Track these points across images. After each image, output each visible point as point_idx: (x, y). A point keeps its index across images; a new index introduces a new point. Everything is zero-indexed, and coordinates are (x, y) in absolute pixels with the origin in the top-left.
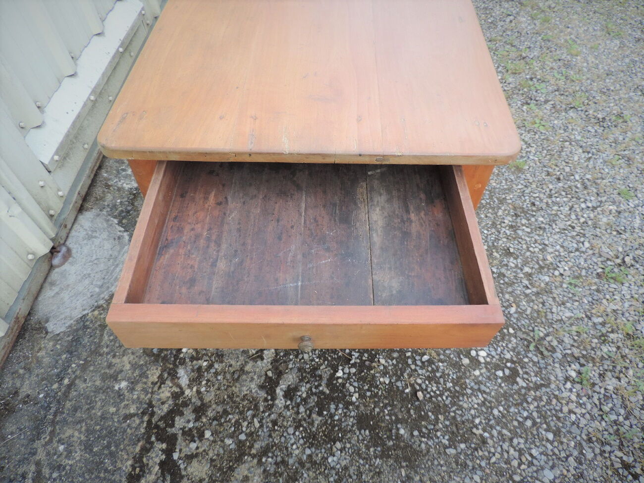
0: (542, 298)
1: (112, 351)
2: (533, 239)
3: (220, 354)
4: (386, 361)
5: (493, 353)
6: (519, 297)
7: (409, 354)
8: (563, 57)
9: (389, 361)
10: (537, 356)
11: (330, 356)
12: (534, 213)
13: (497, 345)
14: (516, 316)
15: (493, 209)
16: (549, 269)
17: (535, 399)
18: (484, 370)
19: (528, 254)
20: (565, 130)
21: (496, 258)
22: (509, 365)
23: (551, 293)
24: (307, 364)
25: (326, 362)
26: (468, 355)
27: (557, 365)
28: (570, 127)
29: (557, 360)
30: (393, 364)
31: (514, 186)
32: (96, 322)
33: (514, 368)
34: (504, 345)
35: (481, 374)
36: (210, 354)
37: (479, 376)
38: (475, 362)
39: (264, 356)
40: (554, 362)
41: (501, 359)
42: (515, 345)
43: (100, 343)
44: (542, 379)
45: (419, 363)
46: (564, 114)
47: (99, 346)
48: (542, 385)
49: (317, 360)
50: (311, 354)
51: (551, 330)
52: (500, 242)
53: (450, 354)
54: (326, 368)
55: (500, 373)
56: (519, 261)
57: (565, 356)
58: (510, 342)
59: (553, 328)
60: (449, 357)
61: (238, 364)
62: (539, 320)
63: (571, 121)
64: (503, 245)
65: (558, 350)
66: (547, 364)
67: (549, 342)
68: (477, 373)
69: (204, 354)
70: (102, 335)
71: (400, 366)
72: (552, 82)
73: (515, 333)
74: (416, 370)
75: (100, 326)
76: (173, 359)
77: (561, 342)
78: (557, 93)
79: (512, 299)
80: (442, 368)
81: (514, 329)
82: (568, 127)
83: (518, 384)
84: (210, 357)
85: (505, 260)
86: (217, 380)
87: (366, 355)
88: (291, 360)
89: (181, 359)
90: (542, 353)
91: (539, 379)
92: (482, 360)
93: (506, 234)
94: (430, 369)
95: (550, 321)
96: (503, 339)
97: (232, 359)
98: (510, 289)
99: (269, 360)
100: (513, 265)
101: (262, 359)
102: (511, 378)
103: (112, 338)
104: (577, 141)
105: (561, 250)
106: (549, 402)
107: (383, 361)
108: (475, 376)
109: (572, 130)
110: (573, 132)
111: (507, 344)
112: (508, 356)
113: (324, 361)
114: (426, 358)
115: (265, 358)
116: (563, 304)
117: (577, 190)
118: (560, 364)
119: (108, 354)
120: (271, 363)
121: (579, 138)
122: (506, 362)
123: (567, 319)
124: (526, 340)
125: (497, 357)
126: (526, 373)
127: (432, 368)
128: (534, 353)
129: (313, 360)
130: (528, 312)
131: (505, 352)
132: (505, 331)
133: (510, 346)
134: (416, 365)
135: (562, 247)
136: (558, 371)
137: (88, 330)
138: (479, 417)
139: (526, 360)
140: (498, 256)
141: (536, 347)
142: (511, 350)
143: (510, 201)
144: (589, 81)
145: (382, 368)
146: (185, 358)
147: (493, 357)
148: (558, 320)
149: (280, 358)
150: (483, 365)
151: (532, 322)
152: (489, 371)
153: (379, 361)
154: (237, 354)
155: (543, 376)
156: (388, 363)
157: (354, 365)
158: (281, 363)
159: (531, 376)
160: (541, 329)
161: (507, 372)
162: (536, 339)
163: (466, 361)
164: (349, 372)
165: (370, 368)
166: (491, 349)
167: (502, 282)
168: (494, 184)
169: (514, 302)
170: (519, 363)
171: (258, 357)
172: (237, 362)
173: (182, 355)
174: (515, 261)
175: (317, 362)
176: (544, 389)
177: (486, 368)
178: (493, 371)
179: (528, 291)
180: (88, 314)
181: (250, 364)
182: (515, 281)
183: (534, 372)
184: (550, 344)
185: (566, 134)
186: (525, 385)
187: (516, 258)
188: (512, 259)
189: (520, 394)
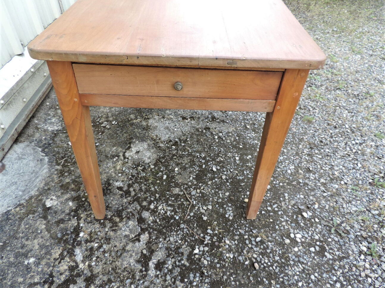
0: (335, 198)
1: (26, 235)
2: (324, 162)
3: (108, 238)
4: (230, 242)
5: (306, 235)
6: (319, 198)
7: (246, 237)
8: (329, 63)
9: (233, 242)
10: (337, 237)
11: (189, 239)
12: (323, 147)
13: (308, 230)
14: (319, 210)
15: (296, 144)
16: (337, 180)
17: (340, 267)
18: (301, 248)
19: (322, 171)
20: (335, 101)
21: (301, 174)
22: (318, 243)
23: (341, 195)
24: (172, 244)
25: (186, 243)
26: (288, 237)
27: (352, 243)
28: (338, 99)
29: (351, 239)
30: (235, 244)
31: (308, 131)
32: (17, 215)
33: (322, 246)
34: (313, 230)
35: (299, 250)
36: (100, 238)
37: (298, 252)
38: (294, 242)
39: (141, 239)
40: (350, 242)
41: (312, 239)
42: (321, 230)
43: (17, 230)
44: (343, 253)
45: (254, 243)
46: (333, 92)
47: (17, 232)
48: (344, 257)
49: (180, 242)
50: (175, 237)
51: (344, 219)
52: (303, 164)
53: (276, 237)
54: (186, 247)
55: (312, 249)
56: (316, 175)
57: (356, 236)
58: (317, 228)
59: (346, 218)
60: (275, 238)
61: (121, 245)
62: (335, 213)
63: (338, 95)
64: (305, 166)
65: (351, 233)
66: (345, 242)
67: (344, 227)
68: (296, 249)
69: (96, 238)
70: (20, 225)
71: (241, 245)
72: (324, 75)
73: (320, 221)
74: (252, 248)
75: (19, 218)
76: (72, 241)
77: (352, 227)
78: (327, 81)
79: (315, 199)
80: (271, 246)
81: (318, 219)
82: (337, 99)
83: (326, 257)
84: (100, 240)
85: (307, 175)
86: (105, 257)
87: (215, 238)
88: (160, 242)
89: (78, 241)
90: (340, 235)
91: (341, 253)
92: (299, 241)
93: (306, 159)
94: (262, 247)
95: (343, 213)
96: (312, 226)
97: (116, 241)
99: (144, 242)
100: (313, 178)
101: (139, 241)
102: (321, 252)
103: (27, 226)
104: (344, 107)
105: (343, 168)
106: (350, 269)
107: (228, 242)
108: (295, 252)
109: (340, 100)
110: (341, 102)
111: (315, 229)
112: (317, 237)
113: (185, 242)
114: (258, 239)
115: (141, 240)
116: (350, 202)
117: (348, 134)
118: (354, 243)
119: (22, 238)
120: (146, 244)
121: (345, 105)
122: (316, 242)
123: (354, 212)
124: (328, 226)
125: (309, 238)
126: (331, 249)
127: (264, 247)
128: (335, 235)
129: (176, 242)
130: (327, 207)
131: (315, 234)
132: (313, 220)
133: (317, 230)
134: (252, 244)
135: (344, 166)
136: (353, 247)
137: (10, 221)
138: (301, 281)
139: (330, 240)
140: (302, 173)
141: (335, 230)
142: (318, 233)
143: (306, 140)
144: (346, 75)
145: (227, 247)
146: (81, 241)
147: (306, 238)
148: (348, 213)
149: (152, 240)
150: (300, 244)
151: (330, 214)
152: (305, 248)
153: (225, 242)
154: (120, 237)
155: (343, 251)
156: (232, 243)
157: (207, 245)
158: (153, 244)
159: (335, 251)
160: (337, 218)
161: (317, 248)
162: (335, 225)
163: (287, 241)
164: (204, 250)
165: (219, 247)
166: (304, 233)
167: (306, 188)
168: (295, 130)
169: (317, 201)
170: (325, 242)
171: (136, 239)
172: (121, 243)
173: (79, 239)
174: (314, 176)
175: (180, 243)
176: (345, 260)
177: (302, 246)
178: (308, 248)
179: (325, 194)
180: (11, 210)
181: (130, 245)
182: (315, 188)
183: (336, 248)
184: (345, 229)
185: (336, 103)
186: (331, 257)
187: (314, 174)
188: (311, 174)
189: (328, 264)
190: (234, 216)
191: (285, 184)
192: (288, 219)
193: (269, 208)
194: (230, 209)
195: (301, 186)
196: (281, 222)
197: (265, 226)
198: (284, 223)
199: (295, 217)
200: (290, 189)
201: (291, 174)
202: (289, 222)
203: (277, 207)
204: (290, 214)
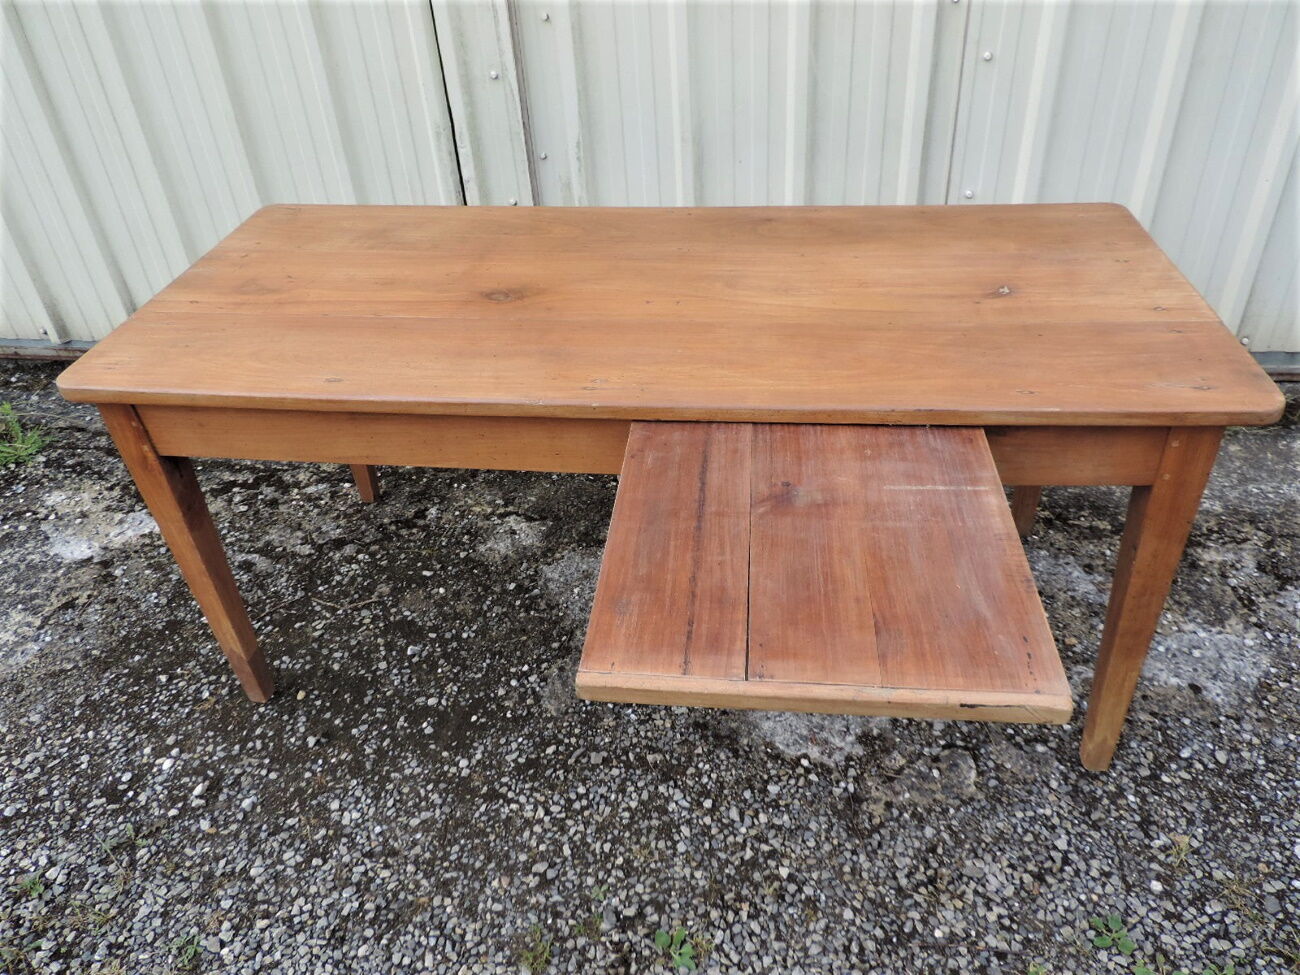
0: (196, 881)
2: (321, 912)
5: (160, 779)
6: (221, 844)
12: (384, 941)
14: (193, 829)
15: (430, 863)
16: (243, 917)
17: (64, 811)
18: (145, 760)
19: (294, 891)
21: (315, 829)
23: (196, 902)
24: (274, 580)
25: (265, 597)
26: (178, 745)
27: (82, 858)
29: (89, 862)
31: (478, 925)
33: (122, 801)
34: (160, 796)
37: (141, 752)
38: (162, 751)
40: (88, 855)
41: (144, 787)
42: (151, 811)
44: (82, 832)
45: (205, 687)
48: (73, 826)
52: (343, 850)
55: (127, 777)
56: (289, 871)
62: (164, 859)
64: (335, 853)
79: (226, 832)
83: (98, 798)
85: (303, 846)
91: (84, 827)
92: (158, 762)
93: (356, 864)
95: (151, 877)
96: (169, 796)
98: (243, 835)
100: (286, 856)
102: (112, 794)
105: (268, 960)
106: (47, 828)
111: (158, 800)
112: (142, 798)
114: (206, 695)
116: (165, 915)
118: (80, 864)
123: (136, 904)
124: (148, 829)
126: (103, 813)
127: (188, 702)
128: (121, 834)
130: (189, 851)
131: (150, 795)
132: (180, 804)
133: (154, 804)
135: (277, 964)
136: (74, 859)
138: (95, 737)
139: (120, 819)
140: (316, 837)
141: (127, 839)
142: (147, 804)
143: (437, 901)
147: (154, 777)
151: (169, 850)
152: (139, 766)
167: (265, 827)
168: (495, 884)
169: (217, 833)
174: (292, 862)
176: (66, 827)
179: (222, 862)
182: (254, 850)
186: (90, 805)
187: (297, 867)
188: (299, 859)
189: (84, 795)
190: (278, 670)
191: (303, 784)
192: (215, 758)
193: (258, 731)
194: (298, 666)
195: (277, 818)
196: (216, 744)
197: (226, 712)
198: (210, 748)
199: (211, 773)
200: (285, 790)
201: (324, 808)
202: (206, 758)
203: (253, 748)
204: (223, 767)
